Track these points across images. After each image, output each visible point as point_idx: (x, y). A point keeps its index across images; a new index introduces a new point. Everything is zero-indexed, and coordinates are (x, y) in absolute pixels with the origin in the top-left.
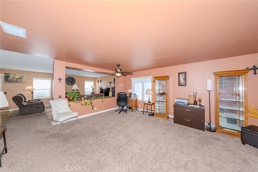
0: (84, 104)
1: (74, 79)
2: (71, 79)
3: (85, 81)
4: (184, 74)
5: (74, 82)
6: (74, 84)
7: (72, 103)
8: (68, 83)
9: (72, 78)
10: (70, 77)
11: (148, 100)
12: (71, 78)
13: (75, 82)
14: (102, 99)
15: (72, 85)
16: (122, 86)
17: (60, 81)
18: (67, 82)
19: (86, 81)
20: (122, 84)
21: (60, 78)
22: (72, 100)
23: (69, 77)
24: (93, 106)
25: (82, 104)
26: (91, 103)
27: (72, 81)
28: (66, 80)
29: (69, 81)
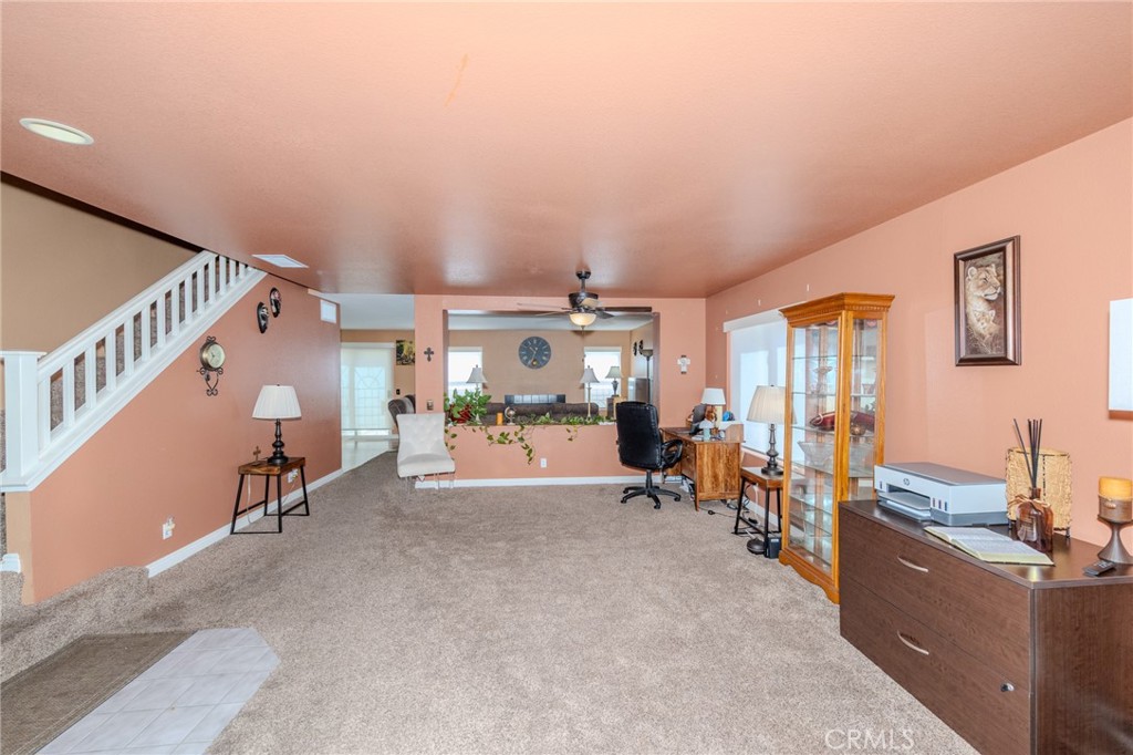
0: (496, 437)
1: (545, 343)
2: (536, 345)
3: (587, 349)
4: (994, 258)
5: (546, 355)
6: (545, 363)
7: (459, 428)
8: (527, 360)
9: (538, 339)
10: (533, 338)
11: (767, 458)
12: (535, 342)
13: (549, 357)
14: (569, 427)
15: (539, 366)
16: (684, 369)
17: (429, 359)
18: (525, 358)
19: (592, 348)
20: (687, 361)
21: (429, 349)
22: (459, 421)
23: (531, 339)
24: (531, 451)
25: (490, 438)
26: (521, 439)
27: (540, 352)
28: (521, 349)
29: (529, 354)
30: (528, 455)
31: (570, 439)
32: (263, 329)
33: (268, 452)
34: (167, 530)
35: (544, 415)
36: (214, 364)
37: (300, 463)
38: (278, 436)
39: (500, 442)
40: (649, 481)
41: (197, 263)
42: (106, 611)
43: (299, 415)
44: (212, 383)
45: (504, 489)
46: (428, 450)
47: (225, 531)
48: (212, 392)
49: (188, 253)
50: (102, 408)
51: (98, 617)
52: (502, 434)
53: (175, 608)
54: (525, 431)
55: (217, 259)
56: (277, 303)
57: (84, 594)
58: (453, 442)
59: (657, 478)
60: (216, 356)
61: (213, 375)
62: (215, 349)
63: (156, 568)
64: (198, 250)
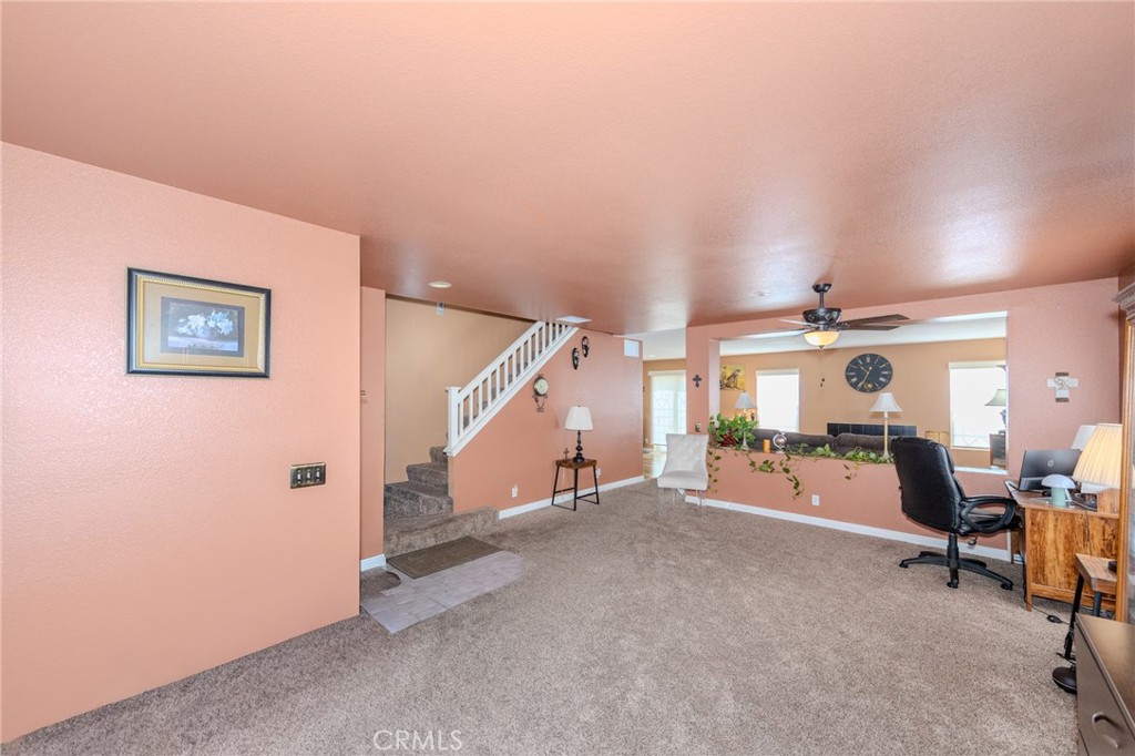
0: (759, 464)
1: (883, 360)
2: (869, 364)
3: (951, 364)
5: (884, 376)
6: (883, 385)
7: (723, 452)
8: (857, 383)
9: (873, 357)
10: (865, 355)
12: (868, 360)
13: (889, 378)
14: (849, 463)
15: (874, 390)
16: (1061, 395)
17: (697, 385)
18: (854, 380)
19: (958, 364)
20: (1069, 382)
21: (697, 376)
22: (723, 444)
23: (863, 357)
24: (797, 484)
25: (753, 464)
26: (786, 471)
27: (876, 374)
28: (849, 369)
29: (860, 376)
30: (795, 488)
31: (848, 478)
32: (576, 367)
33: (572, 454)
34: (515, 492)
35: (823, 447)
36: (541, 392)
37: (593, 463)
38: (579, 442)
39: (761, 469)
40: (953, 549)
41: (534, 329)
42: (479, 527)
43: (591, 428)
44: (540, 403)
45: (766, 519)
46: (690, 467)
47: (547, 502)
48: (540, 410)
49: (529, 324)
50: (485, 417)
51: (474, 528)
52: (766, 462)
53: (503, 535)
54: (791, 462)
55: (547, 324)
56: (586, 348)
57: (471, 515)
58: (716, 464)
59: (963, 547)
60: (542, 387)
61: (540, 399)
62: (542, 382)
63: (504, 514)
64: (534, 322)
